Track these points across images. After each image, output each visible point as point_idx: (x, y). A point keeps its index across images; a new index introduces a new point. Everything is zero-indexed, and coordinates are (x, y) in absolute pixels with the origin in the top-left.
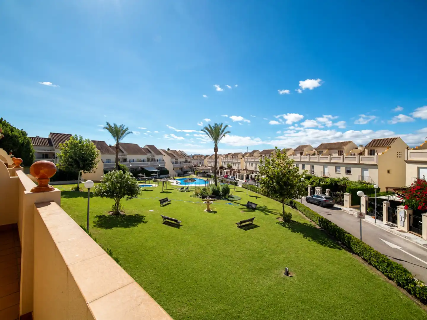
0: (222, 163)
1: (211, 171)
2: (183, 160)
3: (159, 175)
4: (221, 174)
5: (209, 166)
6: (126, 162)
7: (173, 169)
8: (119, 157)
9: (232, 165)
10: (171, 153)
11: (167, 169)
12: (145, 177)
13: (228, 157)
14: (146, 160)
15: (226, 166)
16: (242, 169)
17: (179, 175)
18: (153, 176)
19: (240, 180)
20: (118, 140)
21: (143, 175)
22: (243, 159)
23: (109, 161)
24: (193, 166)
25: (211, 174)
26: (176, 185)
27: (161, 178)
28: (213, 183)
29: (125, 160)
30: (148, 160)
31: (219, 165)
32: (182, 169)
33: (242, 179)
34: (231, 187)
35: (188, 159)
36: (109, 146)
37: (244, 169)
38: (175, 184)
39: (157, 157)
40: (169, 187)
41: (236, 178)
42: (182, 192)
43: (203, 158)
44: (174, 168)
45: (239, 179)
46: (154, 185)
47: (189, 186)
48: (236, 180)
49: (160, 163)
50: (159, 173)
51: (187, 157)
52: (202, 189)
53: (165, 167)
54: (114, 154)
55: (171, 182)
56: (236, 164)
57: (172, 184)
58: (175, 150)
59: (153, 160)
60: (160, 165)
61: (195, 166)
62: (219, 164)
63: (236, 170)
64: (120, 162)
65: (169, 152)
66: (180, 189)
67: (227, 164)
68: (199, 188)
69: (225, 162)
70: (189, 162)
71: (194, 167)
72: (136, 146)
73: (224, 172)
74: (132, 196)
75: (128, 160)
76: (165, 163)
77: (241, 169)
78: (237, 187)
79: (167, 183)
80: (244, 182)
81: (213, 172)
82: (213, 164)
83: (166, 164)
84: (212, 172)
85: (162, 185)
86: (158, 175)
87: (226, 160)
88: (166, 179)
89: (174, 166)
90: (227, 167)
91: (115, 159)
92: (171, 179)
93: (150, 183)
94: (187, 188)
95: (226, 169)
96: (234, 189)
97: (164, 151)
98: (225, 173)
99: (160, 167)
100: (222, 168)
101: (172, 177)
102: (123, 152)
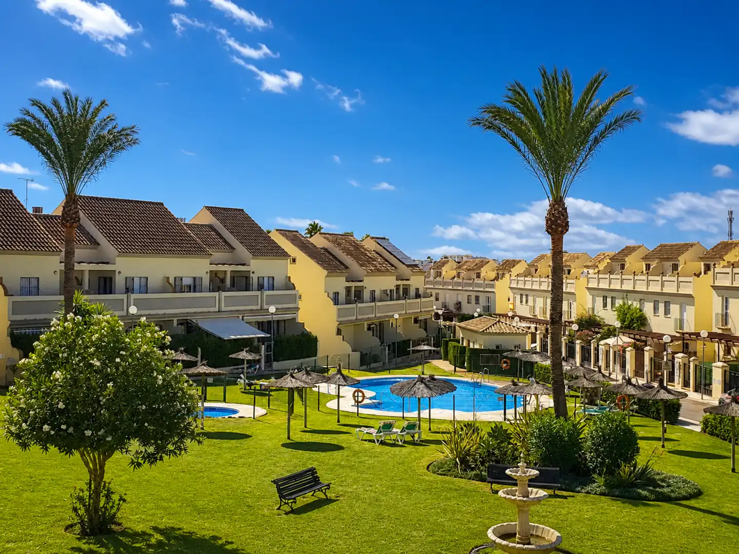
0: (589, 297)
1: (534, 341)
2: (388, 282)
3: (268, 360)
4: (585, 358)
5: (522, 318)
6: (111, 293)
7: (339, 332)
8: (77, 267)
9: (648, 308)
10: (326, 250)
11: (308, 328)
12: (203, 369)
13: (623, 267)
14: (206, 281)
15: (610, 318)
16: (704, 334)
17: (368, 361)
18: (241, 361)
19: (693, 395)
20: (71, 180)
21: (192, 358)
22: (707, 279)
23: (31, 287)
24: (437, 316)
25: (536, 358)
26: (355, 410)
27: (280, 375)
28: (548, 402)
29: (105, 284)
30: (217, 283)
31: (573, 311)
32: (379, 328)
33: (704, 386)
34: (644, 427)
35: (412, 278)
36: (30, 211)
37: (712, 336)
38: (347, 404)
39: (259, 267)
40: (317, 420)
41: (671, 379)
42: (383, 443)
43: (488, 272)
44: (341, 323)
45: (686, 384)
46: (245, 410)
47: (419, 419)
48: (669, 392)
49: (272, 300)
50: (268, 348)
51: (406, 271)
52: (484, 433)
53: (300, 320)
54: (54, 251)
55: (329, 397)
56: (667, 304)
57: (332, 404)
58: (347, 235)
59: (242, 282)
60: (272, 309)
61: (448, 317)
62: (574, 305)
63: (666, 339)
64: (84, 293)
65: (318, 241)
66: (374, 431)
67: (619, 302)
68: (471, 427)
69: (607, 295)
70: (418, 296)
71: (441, 322)
72: (157, 211)
73: (602, 348)
74: (161, 449)
75: (119, 281)
76: (296, 298)
77: (698, 335)
78: (674, 433)
79: (311, 400)
80: (716, 403)
81: (544, 347)
82: (541, 307)
83: (301, 304)
84: (538, 345)
85: (285, 408)
86: (263, 361)
87: (616, 286)
88: (302, 375)
89: (340, 313)
90: (618, 324)
91: (58, 276)
92: (328, 380)
93: (224, 401)
94: (411, 426)
95: (611, 333)
96: (659, 439)
97: (292, 236)
98: (607, 353)
99: (276, 318)
100: (590, 324)
101: (332, 371)
102: (95, 243)
